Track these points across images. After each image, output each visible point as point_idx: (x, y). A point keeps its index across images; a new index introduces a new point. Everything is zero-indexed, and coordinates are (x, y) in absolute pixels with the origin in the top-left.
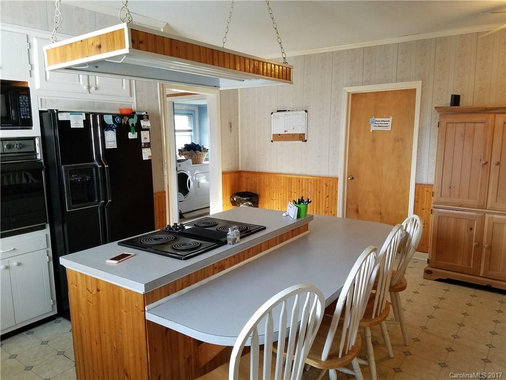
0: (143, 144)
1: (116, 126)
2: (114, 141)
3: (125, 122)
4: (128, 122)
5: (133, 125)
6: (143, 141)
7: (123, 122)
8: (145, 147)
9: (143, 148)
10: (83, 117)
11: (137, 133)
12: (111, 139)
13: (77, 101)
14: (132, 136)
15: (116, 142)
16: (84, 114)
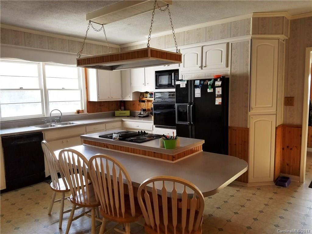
0: (216, 95)
1: (201, 86)
2: (199, 94)
3: (206, 84)
4: (208, 83)
5: (210, 84)
6: (217, 93)
7: (205, 83)
8: (218, 97)
9: (217, 97)
10: (186, 82)
11: (212, 89)
12: (198, 93)
13: (197, 74)
14: (209, 90)
15: (200, 94)
16: (186, 81)
